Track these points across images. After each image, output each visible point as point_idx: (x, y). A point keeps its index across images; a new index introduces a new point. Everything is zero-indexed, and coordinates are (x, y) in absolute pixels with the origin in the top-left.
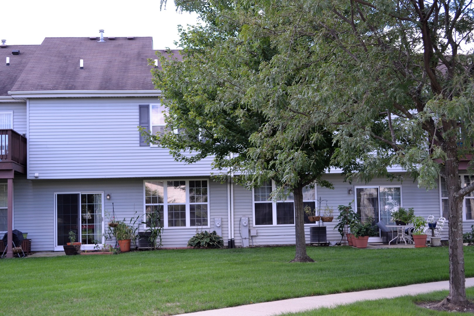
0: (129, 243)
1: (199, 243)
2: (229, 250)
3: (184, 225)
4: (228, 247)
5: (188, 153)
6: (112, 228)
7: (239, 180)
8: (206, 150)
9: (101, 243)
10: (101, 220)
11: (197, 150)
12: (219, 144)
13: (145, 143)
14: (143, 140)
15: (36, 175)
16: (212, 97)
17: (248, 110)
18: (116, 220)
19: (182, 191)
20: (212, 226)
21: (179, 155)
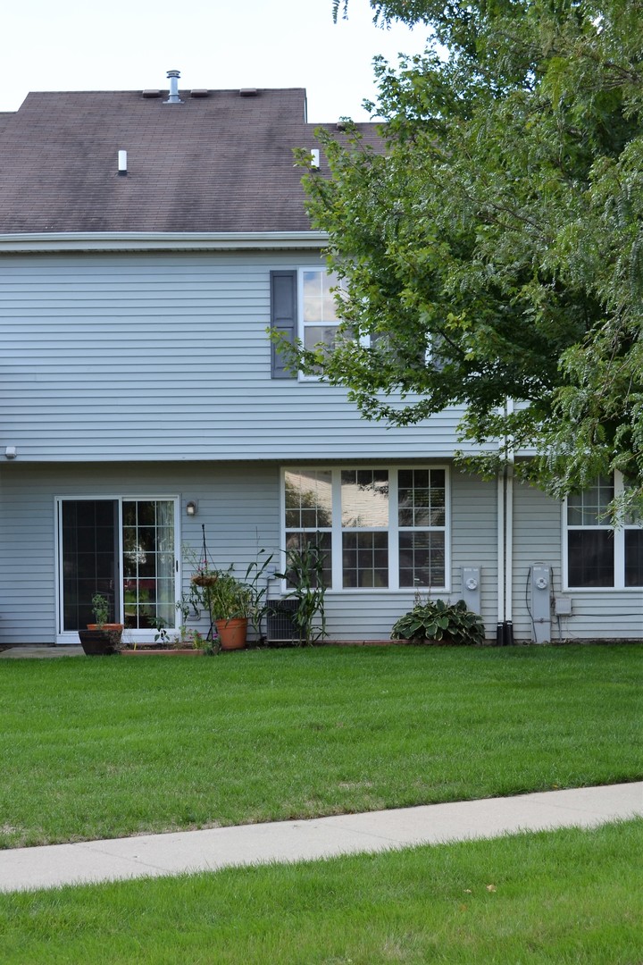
0: (244, 628)
1: (422, 630)
2: (498, 649)
3: (385, 583)
4: (496, 643)
5: (397, 398)
6: (200, 590)
7: (529, 470)
8: (443, 390)
9: (172, 626)
10: (173, 566)
11: (419, 390)
12: (477, 374)
13: (286, 371)
14: (280, 363)
15: (10, 451)
16: (463, 250)
17: (559, 287)
18: (211, 568)
19: (379, 495)
20: (456, 589)
21: (374, 404)
